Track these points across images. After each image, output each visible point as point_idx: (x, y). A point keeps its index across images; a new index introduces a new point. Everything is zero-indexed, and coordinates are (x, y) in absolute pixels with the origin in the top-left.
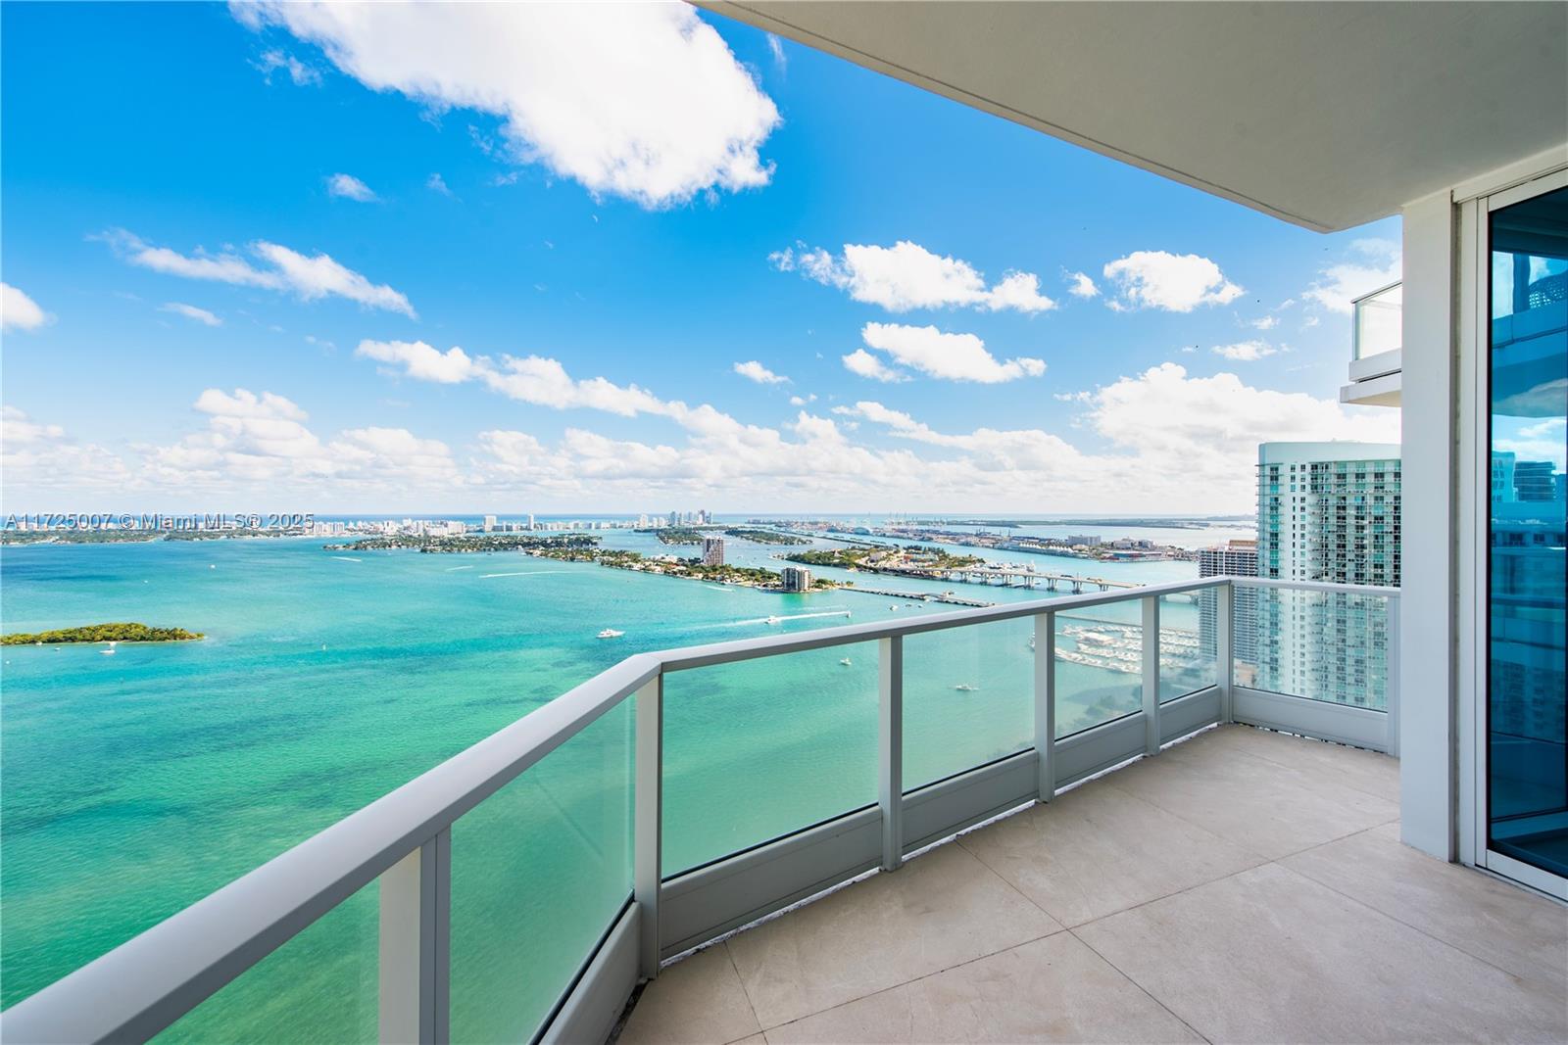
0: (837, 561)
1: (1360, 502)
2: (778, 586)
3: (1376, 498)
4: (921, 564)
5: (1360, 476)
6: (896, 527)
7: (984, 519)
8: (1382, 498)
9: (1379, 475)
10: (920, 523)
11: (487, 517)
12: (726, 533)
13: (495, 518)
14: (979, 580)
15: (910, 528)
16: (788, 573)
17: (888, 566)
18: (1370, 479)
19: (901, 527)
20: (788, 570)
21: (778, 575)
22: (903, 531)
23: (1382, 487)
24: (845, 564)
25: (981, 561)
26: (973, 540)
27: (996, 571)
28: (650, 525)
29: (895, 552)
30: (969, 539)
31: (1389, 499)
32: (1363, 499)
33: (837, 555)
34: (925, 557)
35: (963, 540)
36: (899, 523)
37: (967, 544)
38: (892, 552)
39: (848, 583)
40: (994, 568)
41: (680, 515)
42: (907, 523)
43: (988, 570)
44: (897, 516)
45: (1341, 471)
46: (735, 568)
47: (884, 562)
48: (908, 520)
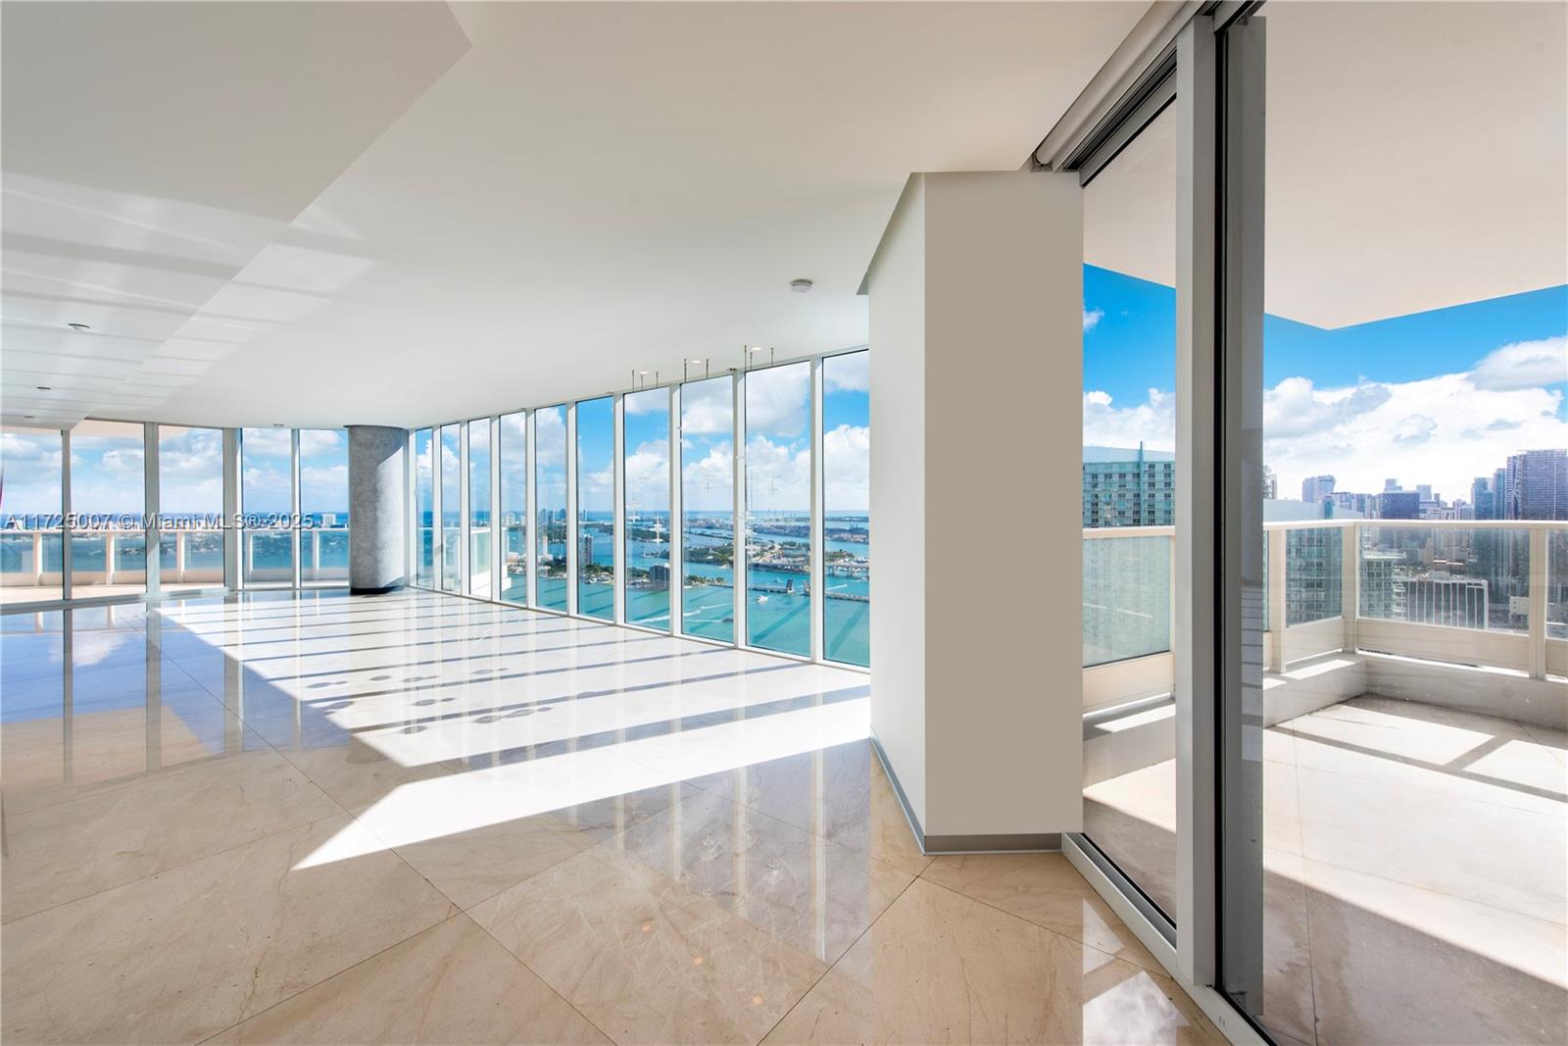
0: (711, 557)
1: (1108, 499)
2: (646, 583)
3: (1120, 495)
4: (791, 560)
5: (1108, 476)
6: (775, 524)
7: (859, 515)
8: (1124, 495)
9: (1122, 476)
10: (798, 520)
11: (324, 516)
12: (600, 531)
13: (334, 516)
14: (845, 574)
15: (788, 524)
16: (657, 571)
17: (761, 561)
18: (1116, 478)
19: (779, 524)
20: (656, 567)
21: (648, 573)
22: (781, 527)
23: (1125, 486)
24: (718, 561)
25: (851, 555)
26: (845, 536)
27: (861, 565)
28: (518, 523)
29: (770, 548)
30: (842, 535)
31: (1129, 496)
32: (1110, 496)
33: (711, 551)
34: (798, 552)
35: (836, 536)
36: (778, 520)
37: (841, 540)
38: (766, 548)
39: (719, 580)
40: (862, 562)
41: (551, 512)
42: (785, 520)
43: (855, 564)
44: (775, 512)
45: (1094, 471)
46: (603, 566)
47: (757, 558)
48: (786, 516)
